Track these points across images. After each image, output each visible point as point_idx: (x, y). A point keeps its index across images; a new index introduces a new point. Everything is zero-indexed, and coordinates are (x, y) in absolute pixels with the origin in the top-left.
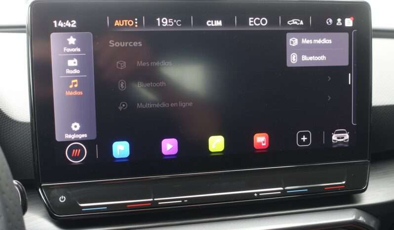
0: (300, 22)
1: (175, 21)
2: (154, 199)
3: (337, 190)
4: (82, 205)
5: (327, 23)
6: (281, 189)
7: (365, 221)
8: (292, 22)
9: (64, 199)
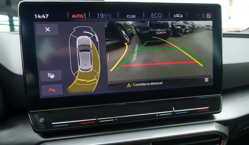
0: (181, 16)
1: (108, 15)
2: (97, 119)
3: (204, 112)
4: (53, 123)
5: (197, 16)
6: (172, 112)
8: (176, 16)
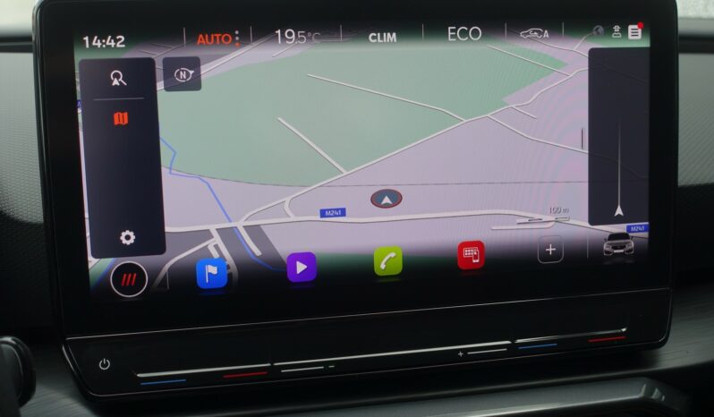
0: (543, 33)
1: (309, 34)
2: (272, 363)
3: (612, 343)
4: (140, 375)
5: (595, 33)
6: (508, 342)
7: (663, 399)
8: (528, 34)
9: (107, 364)
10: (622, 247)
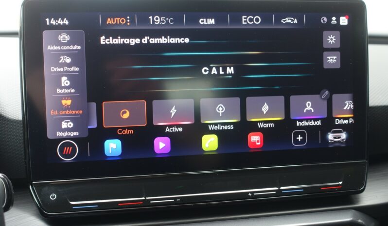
0: (294, 21)
1: (167, 19)
2: (145, 198)
3: (334, 190)
4: (72, 203)
6: (276, 188)
7: (364, 223)
8: (286, 20)
9: (54, 196)
10: (339, 138)
